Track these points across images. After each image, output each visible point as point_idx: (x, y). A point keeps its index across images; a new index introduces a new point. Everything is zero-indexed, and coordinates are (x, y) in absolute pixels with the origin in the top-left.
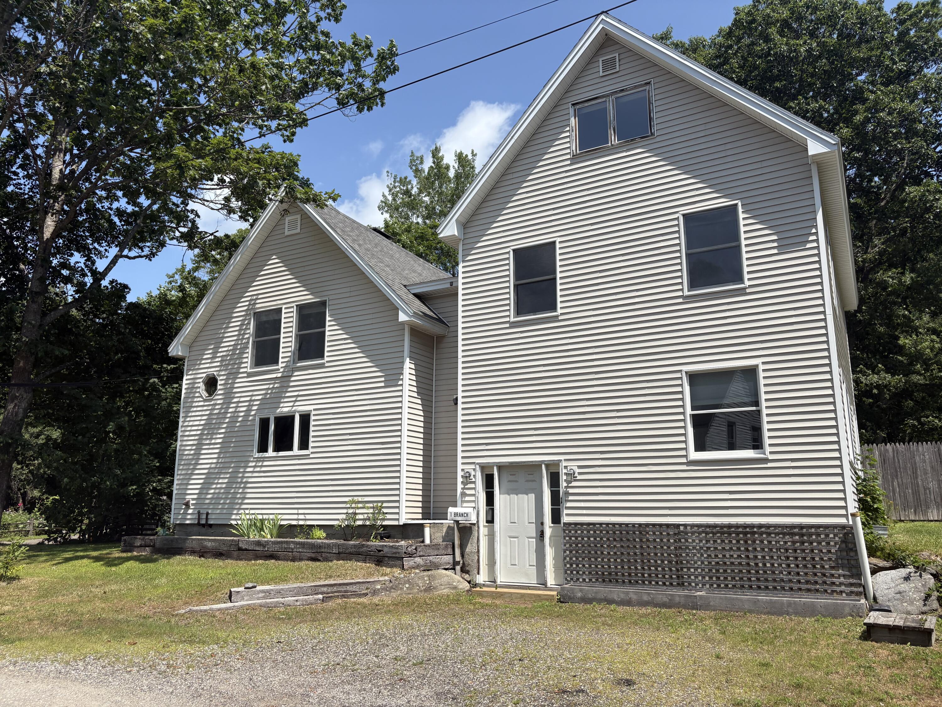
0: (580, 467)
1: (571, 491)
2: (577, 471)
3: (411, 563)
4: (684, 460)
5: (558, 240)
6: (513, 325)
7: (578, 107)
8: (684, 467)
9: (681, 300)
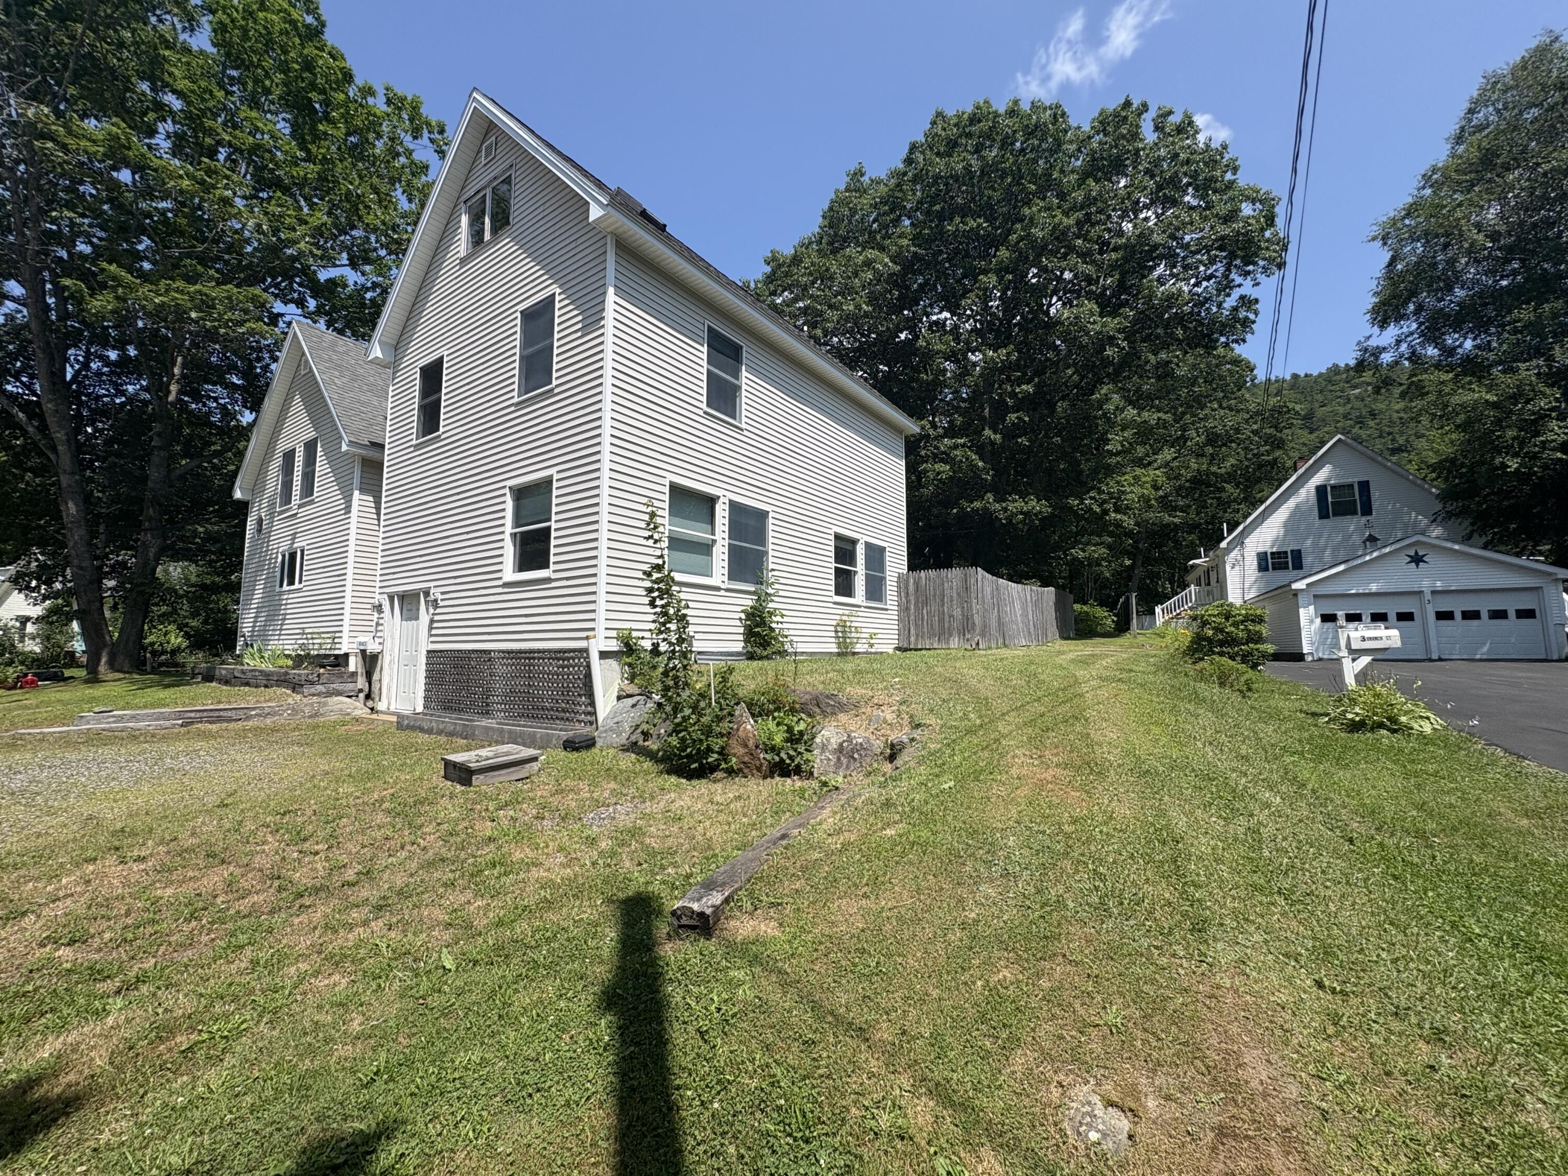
0: (443, 593)
1: (436, 618)
2: (440, 597)
3: (312, 690)
4: (500, 583)
5: (446, 353)
6: (417, 447)
7: (469, 204)
8: (500, 590)
9: (513, 409)
